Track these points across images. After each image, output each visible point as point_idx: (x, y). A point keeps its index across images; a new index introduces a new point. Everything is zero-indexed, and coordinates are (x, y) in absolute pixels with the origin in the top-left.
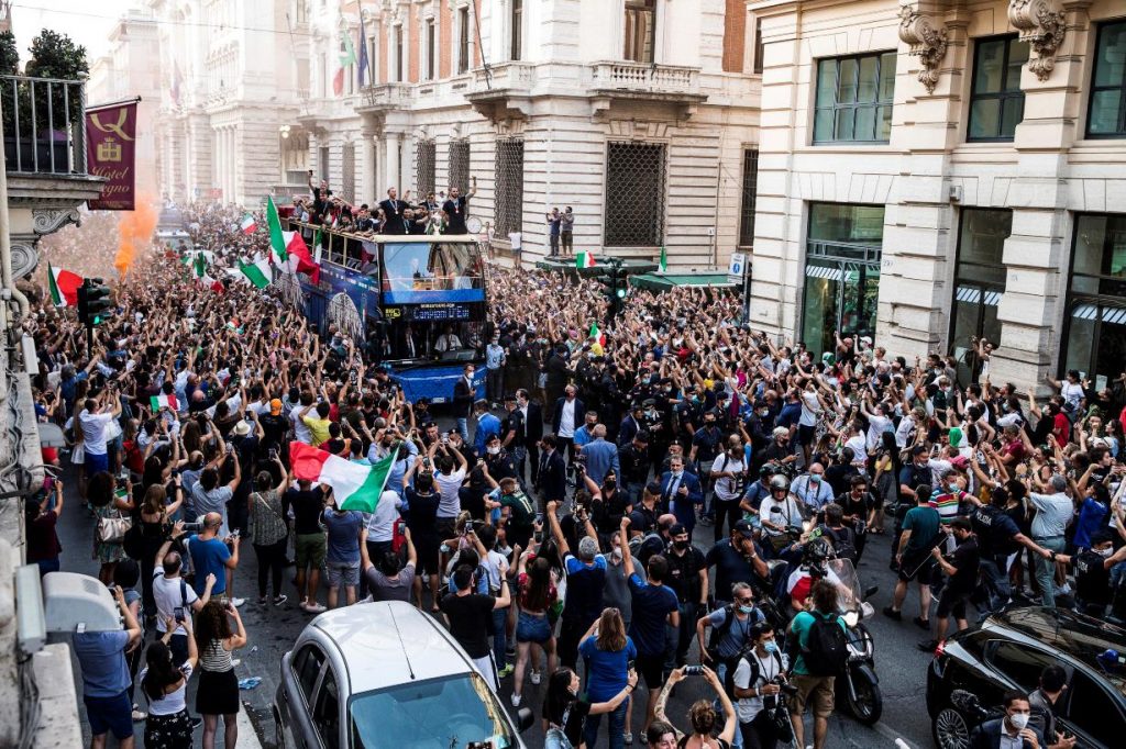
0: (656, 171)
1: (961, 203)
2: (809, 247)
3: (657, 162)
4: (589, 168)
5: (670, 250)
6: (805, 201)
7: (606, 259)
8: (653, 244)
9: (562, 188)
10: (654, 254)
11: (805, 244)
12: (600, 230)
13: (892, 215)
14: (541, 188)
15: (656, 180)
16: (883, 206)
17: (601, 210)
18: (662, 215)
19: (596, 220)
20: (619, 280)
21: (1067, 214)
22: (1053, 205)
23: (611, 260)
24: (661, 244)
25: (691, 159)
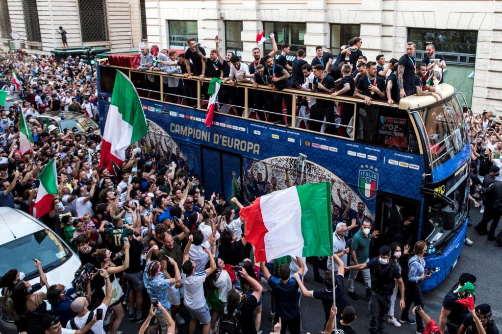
0: (102, 9)
1: (225, 19)
2: (170, 38)
3: (102, 5)
4: (71, 9)
5: (113, 42)
6: (166, 20)
7: (84, 48)
8: (105, 40)
9: (59, 18)
10: (106, 44)
11: (168, 37)
12: (80, 35)
13: (200, 24)
14: (48, 18)
15: (103, 13)
16: (196, 21)
17: (79, 27)
18: (107, 28)
19: (77, 31)
20: (91, 57)
21: (261, 22)
22: (255, 19)
23: (86, 48)
24: (108, 40)
25: (117, 4)
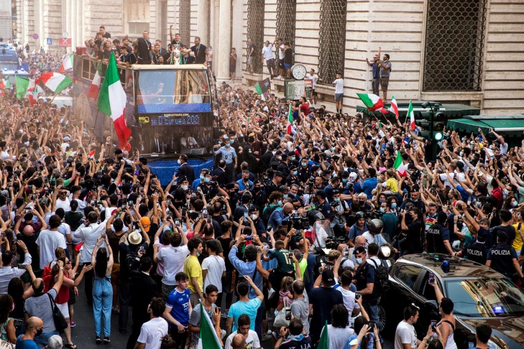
0: (476, 19)
3: (476, 10)
4: (409, 17)
5: (488, 95)
7: (424, 103)
8: (471, 89)
9: (384, 37)
10: (471, 98)
12: (419, 76)
14: (363, 36)
15: (475, 28)
17: (420, 57)
18: (480, 61)
19: (415, 66)
20: (436, 124)
23: (429, 105)
24: (479, 89)
25: (511, 6)
